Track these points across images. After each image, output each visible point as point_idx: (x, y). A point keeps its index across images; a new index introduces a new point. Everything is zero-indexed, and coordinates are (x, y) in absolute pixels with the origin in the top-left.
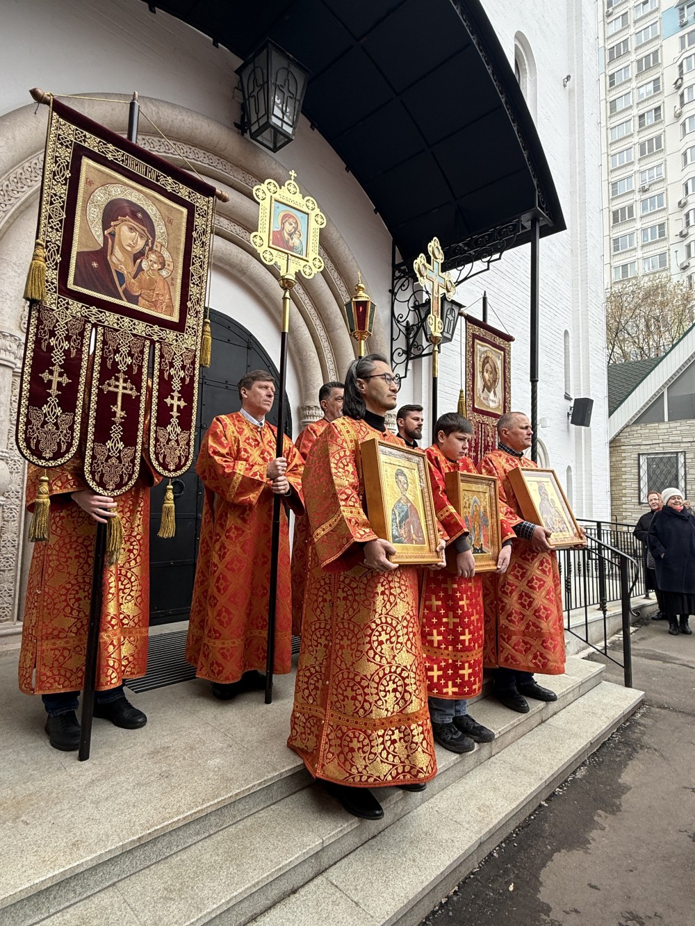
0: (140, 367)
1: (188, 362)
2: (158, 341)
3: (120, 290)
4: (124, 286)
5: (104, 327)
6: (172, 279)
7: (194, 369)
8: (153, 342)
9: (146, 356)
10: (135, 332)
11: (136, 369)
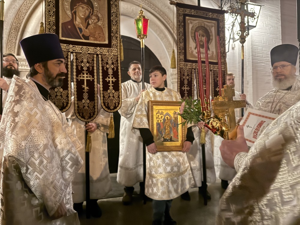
0: (93, 67)
1: (114, 61)
2: (100, 54)
3: (81, 35)
4: (82, 33)
5: (76, 52)
6: (103, 25)
7: (118, 63)
8: (97, 55)
9: (95, 62)
10: (89, 52)
11: (91, 68)
